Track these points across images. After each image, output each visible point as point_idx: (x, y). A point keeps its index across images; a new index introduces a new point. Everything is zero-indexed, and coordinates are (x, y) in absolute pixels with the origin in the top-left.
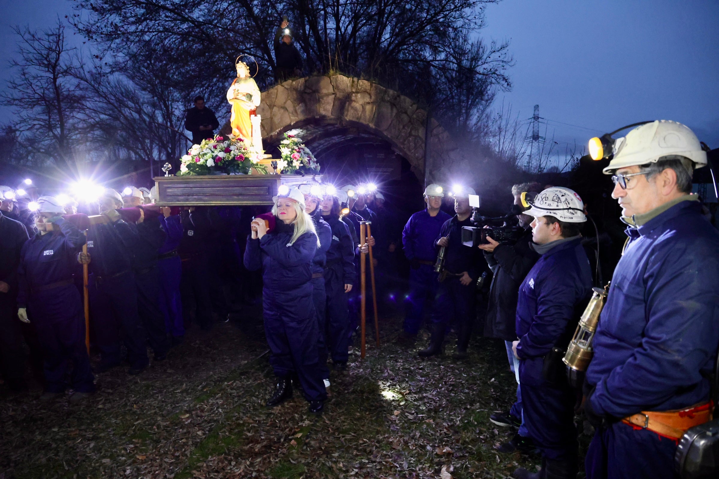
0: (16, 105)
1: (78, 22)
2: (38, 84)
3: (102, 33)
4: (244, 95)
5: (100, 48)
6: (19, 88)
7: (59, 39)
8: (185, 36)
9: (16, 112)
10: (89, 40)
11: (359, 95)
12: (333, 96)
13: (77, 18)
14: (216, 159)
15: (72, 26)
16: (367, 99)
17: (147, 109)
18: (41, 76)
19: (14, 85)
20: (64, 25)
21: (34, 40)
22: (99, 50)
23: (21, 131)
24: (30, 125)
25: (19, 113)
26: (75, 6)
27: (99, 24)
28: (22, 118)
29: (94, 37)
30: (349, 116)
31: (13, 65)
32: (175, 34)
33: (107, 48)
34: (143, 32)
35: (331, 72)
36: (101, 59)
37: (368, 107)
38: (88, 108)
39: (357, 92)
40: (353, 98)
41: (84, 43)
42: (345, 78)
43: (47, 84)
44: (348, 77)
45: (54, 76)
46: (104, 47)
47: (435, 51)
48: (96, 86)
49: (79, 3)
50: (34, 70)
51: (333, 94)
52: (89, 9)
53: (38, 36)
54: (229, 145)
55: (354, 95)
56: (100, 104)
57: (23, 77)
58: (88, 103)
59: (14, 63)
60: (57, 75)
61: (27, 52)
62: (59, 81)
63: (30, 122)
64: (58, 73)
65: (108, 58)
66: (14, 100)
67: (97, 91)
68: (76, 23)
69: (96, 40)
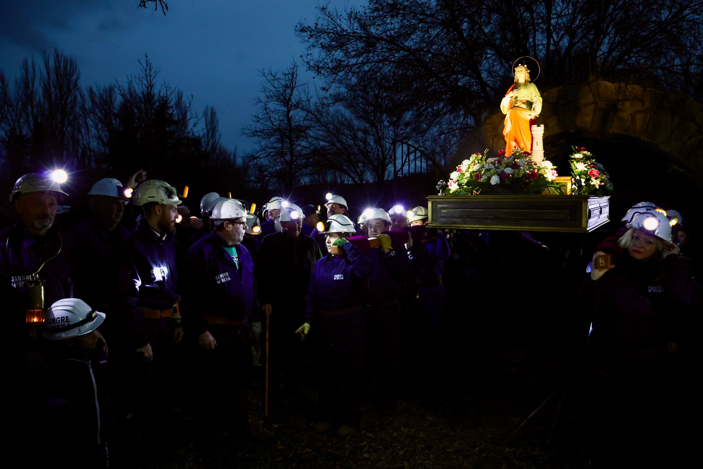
0: (258, 136)
1: (310, 60)
2: (276, 116)
3: (329, 68)
4: (524, 103)
5: (327, 81)
6: (261, 121)
7: (293, 77)
9: (257, 142)
10: (318, 75)
11: (627, 104)
12: (593, 106)
13: (309, 57)
14: (503, 176)
15: (305, 64)
16: (638, 107)
17: (361, 135)
18: (278, 110)
19: (258, 119)
20: (297, 65)
21: (274, 80)
22: (326, 83)
23: (260, 158)
24: (267, 153)
25: (260, 143)
26: (307, 47)
27: (325, 61)
28: (262, 146)
29: (322, 72)
30: (614, 129)
31: (258, 102)
32: (391, 62)
33: (332, 80)
34: (363, 64)
35: (591, 78)
36: (327, 90)
37: (639, 117)
38: (311, 136)
39: (624, 100)
40: (620, 106)
41: (314, 78)
42: (609, 84)
43: (282, 117)
44: (613, 83)
45: (288, 109)
46: (330, 80)
48: (319, 116)
49: (311, 44)
50: (273, 105)
51: (593, 103)
52: (319, 48)
53: (278, 76)
55: (620, 103)
56: (321, 133)
57: (265, 111)
58: (311, 132)
59: (258, 101)
60: (291, 108)
61: (269, 90)
62: (291, 113)
63: (267, 150)
64: (291, 106)
65: (333, 90)
66: (257, 132)
67: (318, 121)
68: (309, 61)
69: (324, 74)
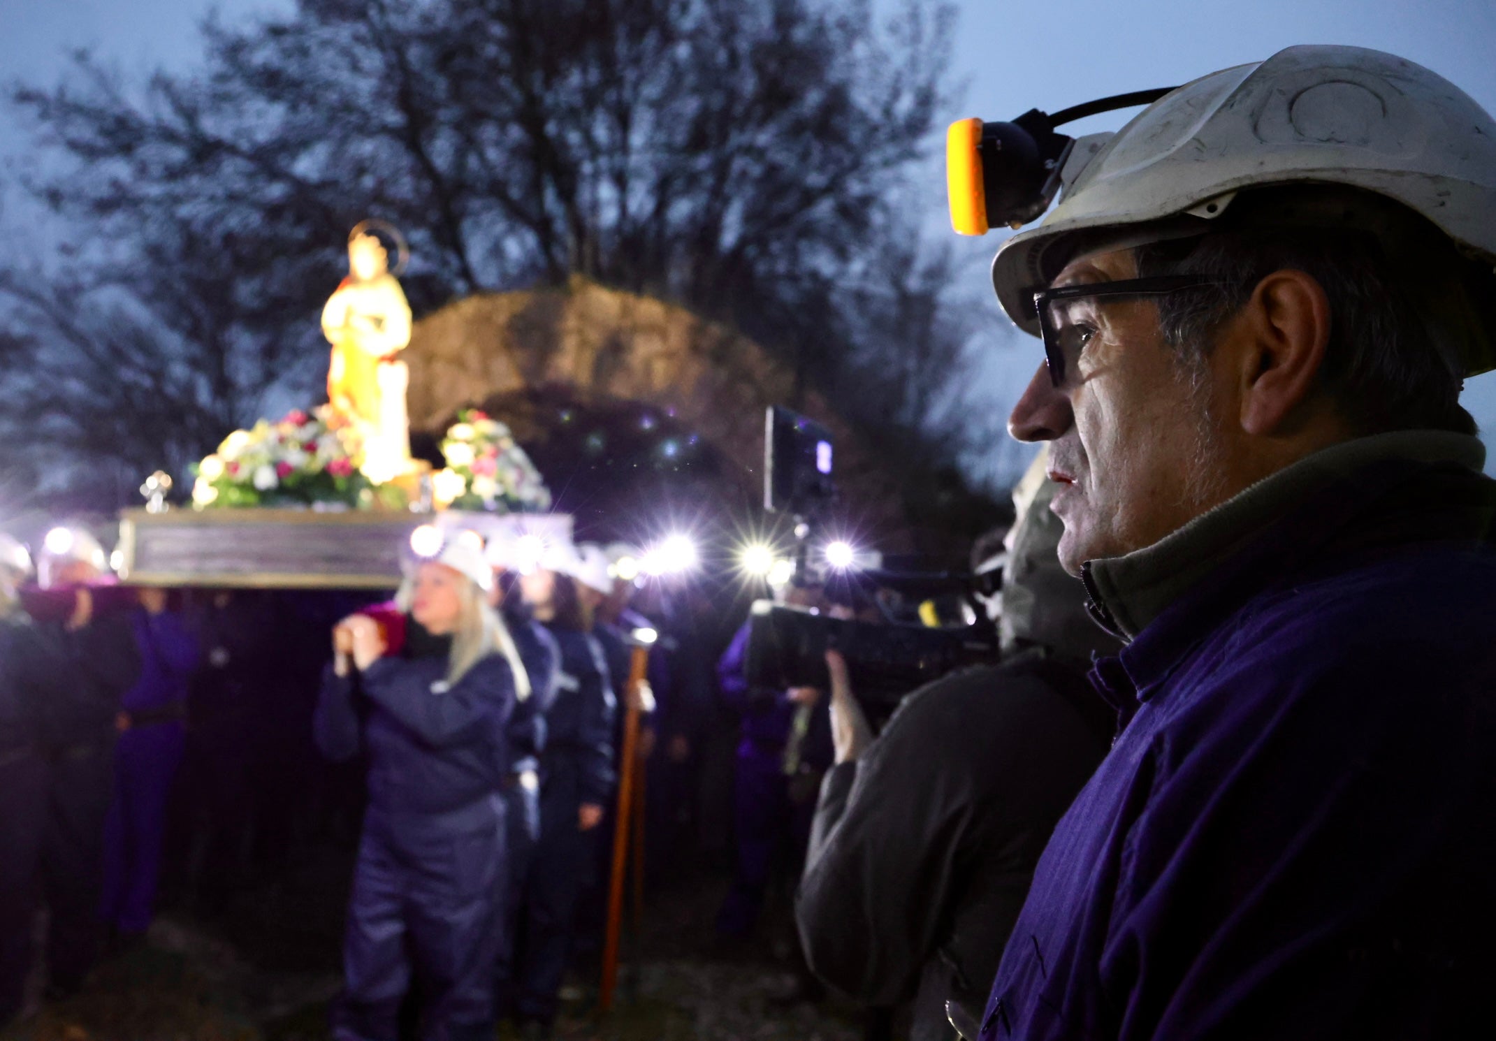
1: (34, 174)
5: (75, 230)
8: (274, 212)
10: (55, 214)
11: (637, 338)
14: (281, 468)
17: (179, 371)
22: (73, 234)
26: (28, 142)
29: (66, 207)
34: (176, 200)
36: (77, 254)
37: (659, 365)
38: (41, 365)
39: (633, 330)
40: (623, 342)
46: (84, 229)
47: (842, 254)
49: (40, 136)
52: (63, 148)
54: (317, 436)
55: (628, 336)
58: (41, 354)
65: (95, 254)
67: (64, 327)
68: (28, 176)
69: (69, 212)
